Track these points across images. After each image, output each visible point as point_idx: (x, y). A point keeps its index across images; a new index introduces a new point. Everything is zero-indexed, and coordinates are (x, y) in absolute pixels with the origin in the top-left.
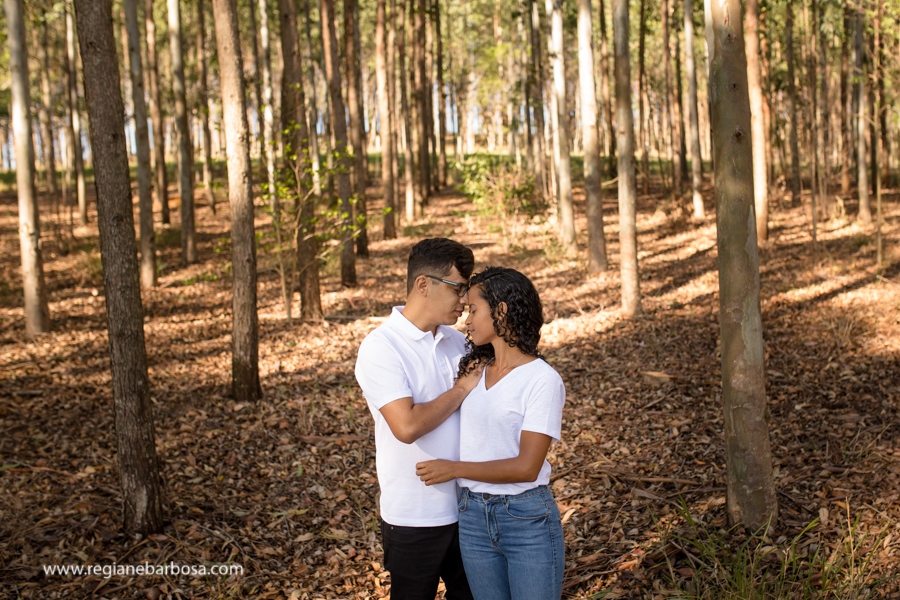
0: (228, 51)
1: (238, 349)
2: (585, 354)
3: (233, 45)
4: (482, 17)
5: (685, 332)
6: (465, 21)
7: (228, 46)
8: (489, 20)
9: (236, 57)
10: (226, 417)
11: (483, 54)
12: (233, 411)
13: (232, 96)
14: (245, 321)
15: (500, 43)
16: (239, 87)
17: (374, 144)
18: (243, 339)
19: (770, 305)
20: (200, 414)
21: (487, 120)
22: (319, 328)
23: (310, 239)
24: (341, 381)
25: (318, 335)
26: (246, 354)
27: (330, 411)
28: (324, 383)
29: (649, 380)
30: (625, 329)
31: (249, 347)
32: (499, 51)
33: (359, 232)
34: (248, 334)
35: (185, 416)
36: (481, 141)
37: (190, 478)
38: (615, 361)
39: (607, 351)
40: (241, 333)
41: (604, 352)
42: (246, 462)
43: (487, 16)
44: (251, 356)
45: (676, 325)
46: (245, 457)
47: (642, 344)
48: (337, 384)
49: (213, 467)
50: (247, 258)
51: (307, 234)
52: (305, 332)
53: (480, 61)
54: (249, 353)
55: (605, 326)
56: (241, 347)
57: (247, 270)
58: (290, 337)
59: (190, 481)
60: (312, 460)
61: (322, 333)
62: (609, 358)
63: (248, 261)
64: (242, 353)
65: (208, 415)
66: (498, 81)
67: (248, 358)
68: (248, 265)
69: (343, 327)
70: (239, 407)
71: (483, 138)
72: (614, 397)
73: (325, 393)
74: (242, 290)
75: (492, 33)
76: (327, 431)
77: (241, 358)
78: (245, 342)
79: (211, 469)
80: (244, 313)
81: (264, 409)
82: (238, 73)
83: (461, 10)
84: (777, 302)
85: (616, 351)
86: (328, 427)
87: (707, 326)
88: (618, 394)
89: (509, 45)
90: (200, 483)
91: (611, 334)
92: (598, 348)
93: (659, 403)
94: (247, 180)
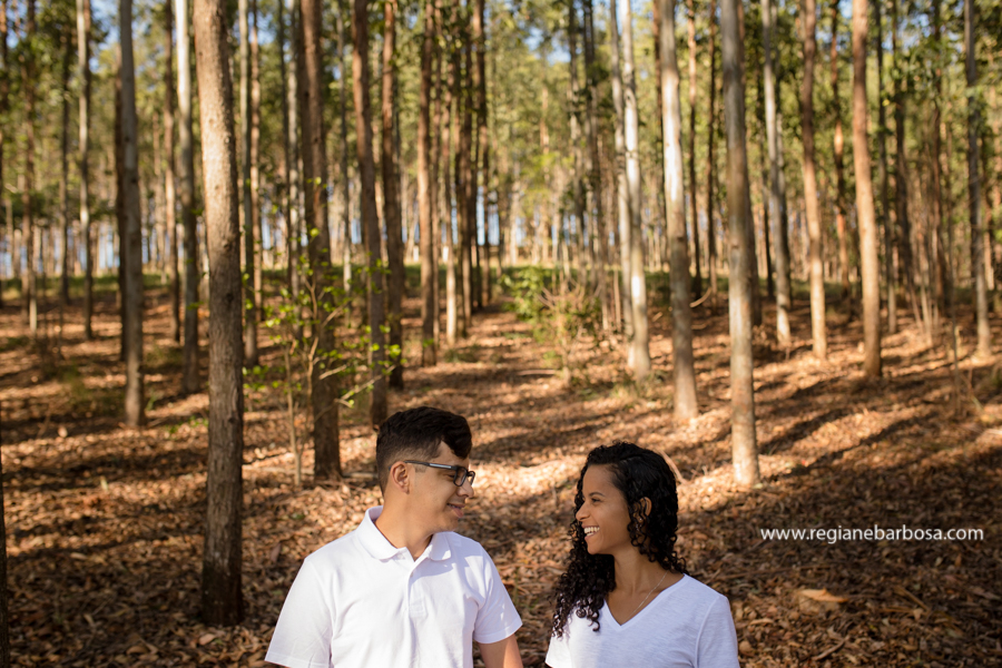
0: (215, 125)
1: (212, 548)
2: (696, 546)
3: (222, 117)
4: (529, 125)
5: (826, 513)
6: (511, 129)
7: (215, 118)
8: (536, 128)
9: (226, 134)
10: (186, 658)
11: (529, 163)
12: (198, 645)
13: (217, 188)
14: (223, 508)
15: (546, 151)
16: (228, 175)
17: (412, 255)
18: (219, 534)
19: (922, 471)
20: (149, 651)
21: (531, 231)
22: (337, 493)
23: (329, 377)
25: (334, 505)
26: (222, 556)
29: (807, 604)
30: (744, 508)
31: (228, 545)
32: (546, 160)
33: (392, 368)
34: (227, 526)
35: (125, 654)
36: (522, 253)
38: (739, 559)
39: (725, 541)
40: (217, 525)
41: (722, 543)
43: (535, 124)
44: (231, 559)
45: (811, 502)
50: (229, 416)
51: (324, 371)
52: (318, 500)
53: (526, 169)
54: (227, 554)
55: (715, 500)
56: (215, 546)
57: (230, 434)
58: (298, 506)
61: (340, 501)
62: (730, 554)
63: (232, 420)
64: (217, 555)
65: (159, 654)
66: (545, 191)
67: (226, 561)
68: (230, 428)
69: (368, 492)
70: (206, 638)
71: (527, 250)
72: (763, 634)
74: (220, 462)
75: (538, 141)
77: (215, 561)
78: (222, 539)
80: (222, 496)
81: (244, 642)
82: (227, 156)
83: (507, 117)
84: (932, 468)
85: (738, 544)
87: (853, 504)
89: (557, 154)
91: (726, 514)
92: (713, 538)
93: (836, 651)
94: (233, 305)
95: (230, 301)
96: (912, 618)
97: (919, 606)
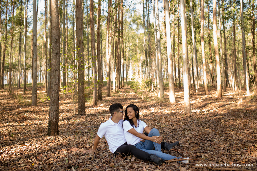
12: (47, 139)
18: (53, 113)
20: (34, 140)
22: (84, 116)
24: (89, 132)
26: (53, 118)
27: (83, 140)
28: (83, 132)
31: (55, 116)
34: (55, 111)
37: (20, 164)
38: (186, 126)
39: (182, 123)
40: (52, 110)
42: (46, 158)
46: (46, 156)
47: (195, 121)
48: (88, 132)
49: (31, 159)
52: (79, 117)
54: (55, 118)
56: (52, 116)
57: (56, 88)
58: (74, 119)
59: (19, 165)
60: (73, 158)
61: (85, 118)
62: (184, 126)
63: (57, 84)
64: (52, 118)
65: (37, 140)
67: (54, 120)
70: (49, 138)
72: (192, 137)
73: (83, 135)
74: (53, 95)
75: (136, 51)
76: (81, 147)
77: (52, 120)
78: (54, 114)
79: (30, 160)
80: (54, 103)
81: (58, 139)
85: (186, 124)
86: (82, 146)
88: (193, 136)
90: (24, 166)
92: (179, 123)
93: (211, 139)
94: (58, 56)
95: (57, 55)
96: (231, 134)
97: (232, 132)
